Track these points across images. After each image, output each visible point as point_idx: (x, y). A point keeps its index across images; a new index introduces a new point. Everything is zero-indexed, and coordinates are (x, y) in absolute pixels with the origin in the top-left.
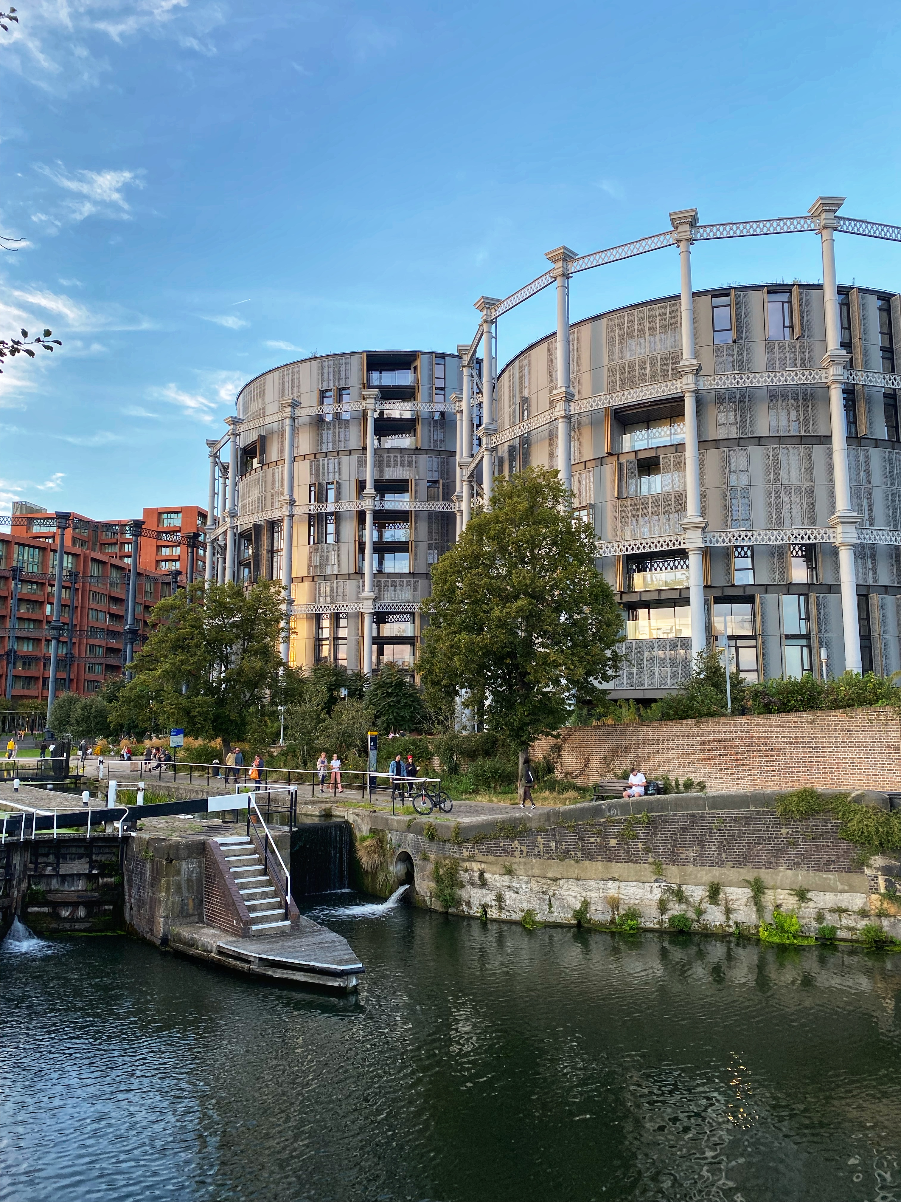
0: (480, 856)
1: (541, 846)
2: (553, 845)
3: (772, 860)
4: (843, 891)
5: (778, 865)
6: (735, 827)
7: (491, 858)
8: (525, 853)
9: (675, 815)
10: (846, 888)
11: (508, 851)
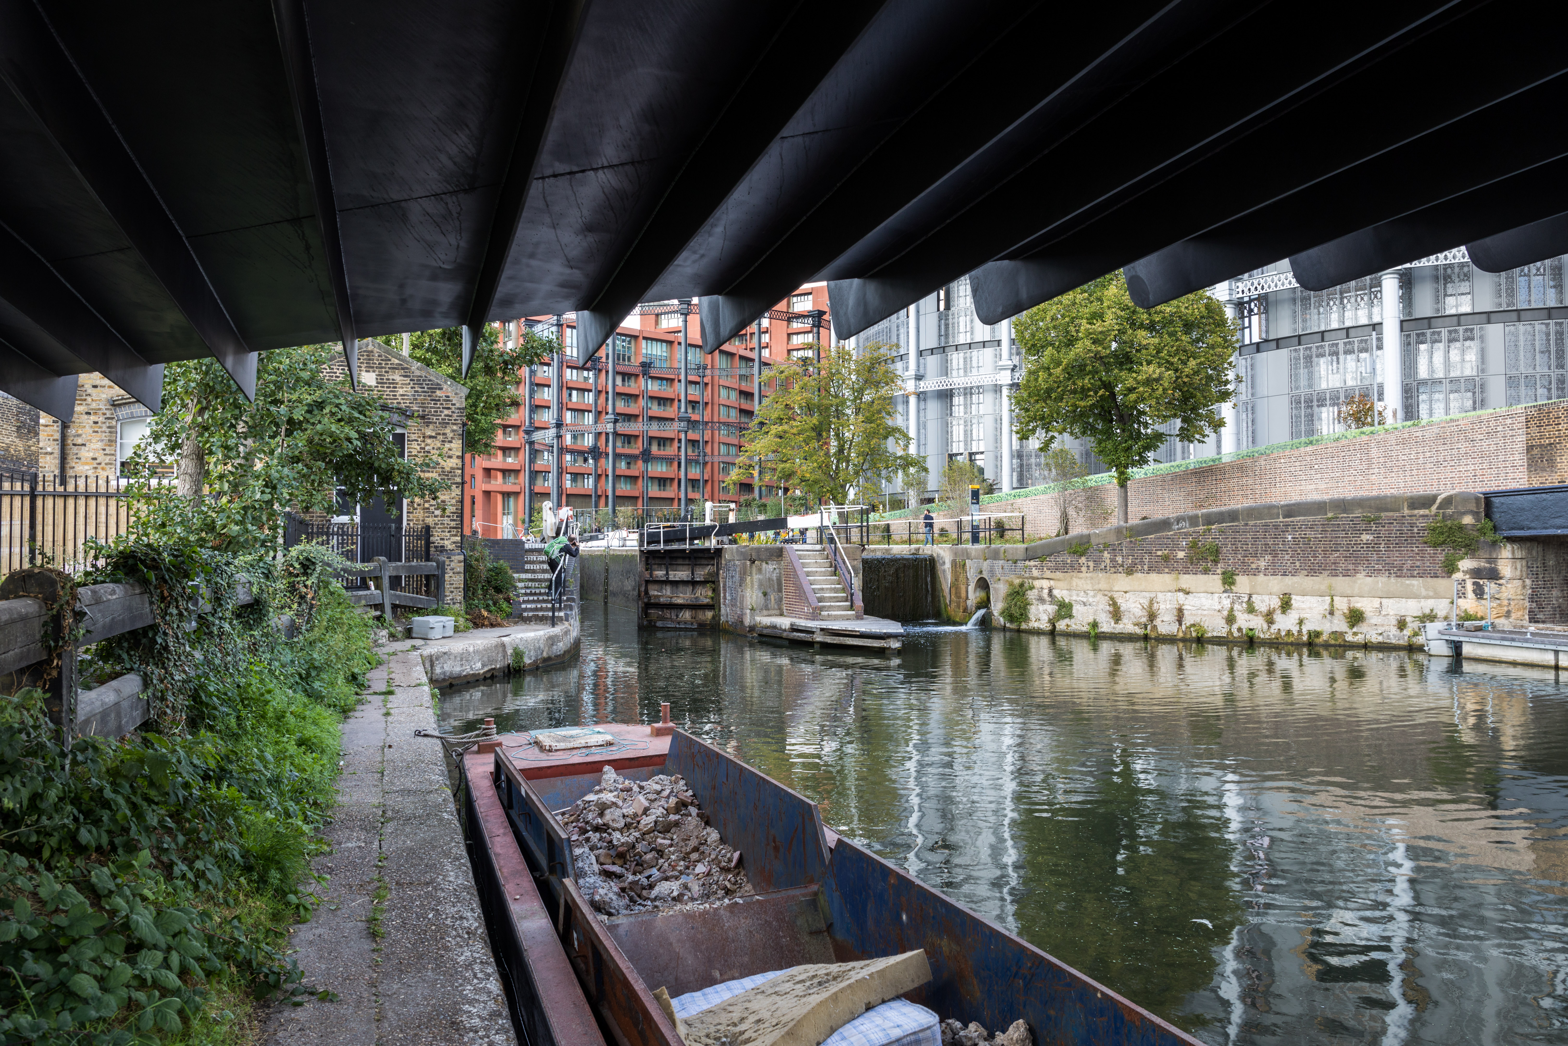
0: (1048, 574)
1: (1108, 561)
2: (1119, 559)
3: (1351, 567)
4: (1427, 597)
5: (1356, 572)
6: (1311, 534)
7: (1059, 575)
8: (1091, 568)
9: (1246, 525)
10: (1431, 594)
11: (1075, 568)
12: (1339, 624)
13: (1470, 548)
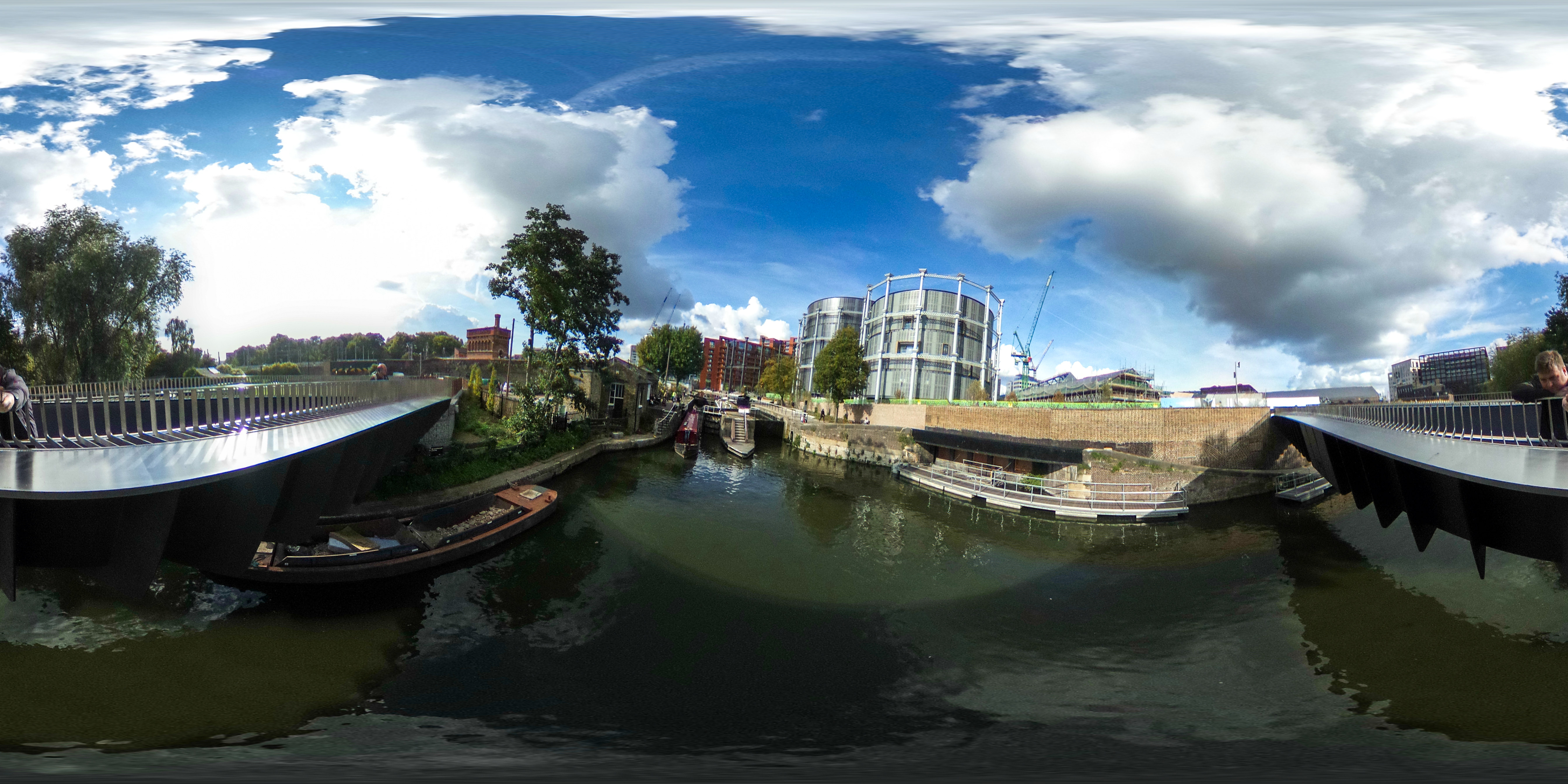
0: (806, 434)
4: (896, 455)
11: (812, 434)
12: (875, 460)
13: (908, 443)
